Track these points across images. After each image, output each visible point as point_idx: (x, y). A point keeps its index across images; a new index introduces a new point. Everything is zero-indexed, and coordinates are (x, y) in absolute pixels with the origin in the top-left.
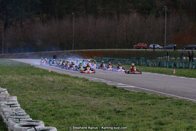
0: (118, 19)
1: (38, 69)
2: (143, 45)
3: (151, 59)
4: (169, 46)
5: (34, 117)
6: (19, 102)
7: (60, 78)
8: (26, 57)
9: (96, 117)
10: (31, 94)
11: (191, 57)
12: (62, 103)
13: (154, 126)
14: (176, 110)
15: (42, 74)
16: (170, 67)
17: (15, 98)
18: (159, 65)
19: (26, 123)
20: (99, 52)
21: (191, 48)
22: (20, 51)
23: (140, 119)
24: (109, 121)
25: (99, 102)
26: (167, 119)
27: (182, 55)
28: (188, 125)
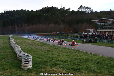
0: (48, 25)
1: (26, 38)
2: (55, 32)
3: (57, 36)
4: (62, 33)
5: (25, 52)
6: (20, 47)
7: (32, 41)
8: (23, 35)
9: (42, 52)
10: (24, 45)
11: (68, 36)
12: (32, 48)
13: (57, 55)
14: (63, 50)
15: (27, 40)
16: (62, 39)
17: (19, 47)
18: (59, 38)
19: (22, 53)
20: (45, 34)
21: (68, 34)
22: (21, 34)
23: (54, 52)
24: (45, 53)
25: (42, 48)
26: (61, 53)
27: (66, 35)
28: (66, 54)
